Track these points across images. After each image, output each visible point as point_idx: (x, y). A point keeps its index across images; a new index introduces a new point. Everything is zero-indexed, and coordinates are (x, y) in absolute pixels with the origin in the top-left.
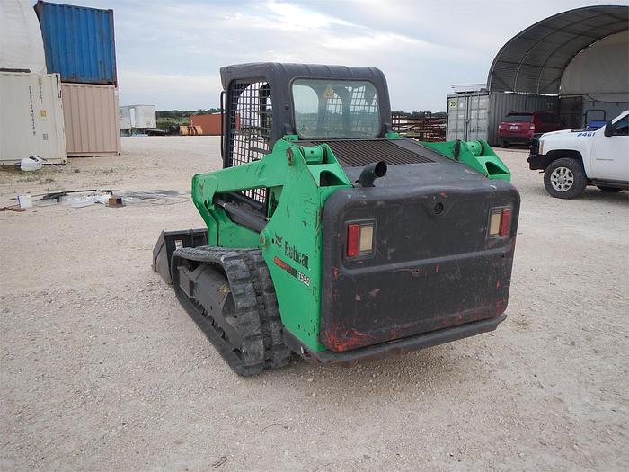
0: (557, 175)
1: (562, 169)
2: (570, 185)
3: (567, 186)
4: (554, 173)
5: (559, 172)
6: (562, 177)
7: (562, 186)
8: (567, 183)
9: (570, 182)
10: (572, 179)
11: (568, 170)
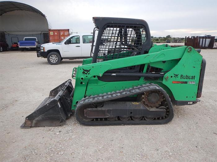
0: (52, 58)
1: (53, 55)
2: (57, 60)
3: (56, 61)
4: (51, 57)
5: (52, 57)
6: (54, 58)
7: (54, 61)
8: (56, 60)
9: (56, 59)
10: (57, 58)
11: (55, 56)
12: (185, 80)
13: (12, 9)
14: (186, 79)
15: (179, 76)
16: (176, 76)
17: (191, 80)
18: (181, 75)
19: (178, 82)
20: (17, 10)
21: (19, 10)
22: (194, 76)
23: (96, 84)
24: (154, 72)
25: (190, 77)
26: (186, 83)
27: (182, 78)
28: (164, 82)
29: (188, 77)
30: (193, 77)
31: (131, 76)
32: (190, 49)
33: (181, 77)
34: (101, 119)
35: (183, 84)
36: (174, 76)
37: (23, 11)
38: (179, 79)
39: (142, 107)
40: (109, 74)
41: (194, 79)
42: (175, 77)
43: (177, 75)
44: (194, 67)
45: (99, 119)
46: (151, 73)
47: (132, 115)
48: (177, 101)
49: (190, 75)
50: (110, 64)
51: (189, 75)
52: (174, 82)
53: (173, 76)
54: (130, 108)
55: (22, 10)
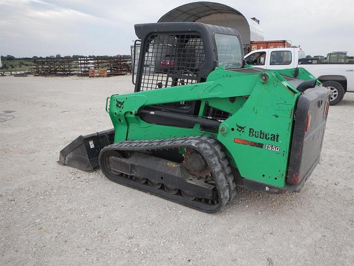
12: (258, 140)
13: (208, 13)
14: (260, 138)
15: (247, 130)
16: (240, 129)
17: (269, 142)
18: (250, 129)
19: (245, 142)
20: (216, 13)
21: (217, 13)
22: (278, 136)
23: (138, 125)
24: (211, 118)
25: (268, 136)
26: (260, 146)
27: (253, 135)
28: (220, 137)
29: (263, 135)
30: (275, 136)
31: (174, 119)
32: (264, 78)
33: (250, 132)
34: (127, 176)
35: (255, 147)
36: (238, 130)
37: (223, 14)
38: (245, 136)
39: (177, 173)
40: (147, 111)
41: (277, 141)
42: (240, 131)
43: (242, 128)
44: (277, 116)
45: (124, 176)
46: (206, 118)
47: (163, 182)
48: (244, 178)
49: (269, 131)
50: (146, 97)
51: (266, 131)
52: (237, 141)
53: (236, 128)
54: (161, 170)
55: (221, 13)
